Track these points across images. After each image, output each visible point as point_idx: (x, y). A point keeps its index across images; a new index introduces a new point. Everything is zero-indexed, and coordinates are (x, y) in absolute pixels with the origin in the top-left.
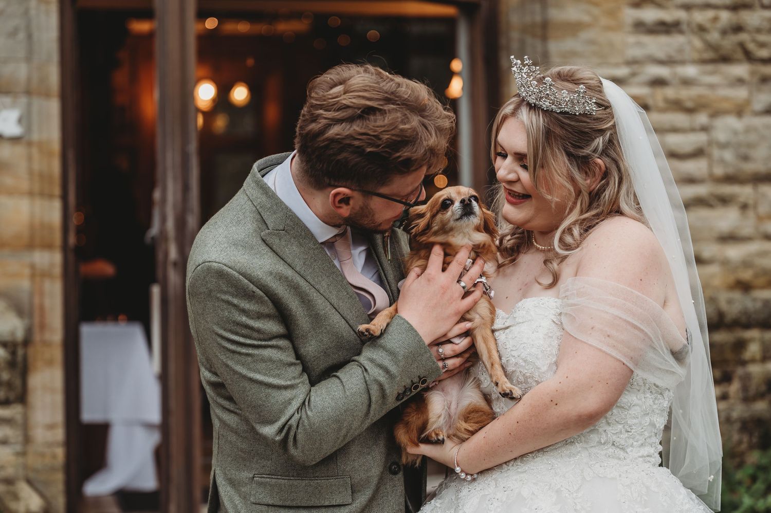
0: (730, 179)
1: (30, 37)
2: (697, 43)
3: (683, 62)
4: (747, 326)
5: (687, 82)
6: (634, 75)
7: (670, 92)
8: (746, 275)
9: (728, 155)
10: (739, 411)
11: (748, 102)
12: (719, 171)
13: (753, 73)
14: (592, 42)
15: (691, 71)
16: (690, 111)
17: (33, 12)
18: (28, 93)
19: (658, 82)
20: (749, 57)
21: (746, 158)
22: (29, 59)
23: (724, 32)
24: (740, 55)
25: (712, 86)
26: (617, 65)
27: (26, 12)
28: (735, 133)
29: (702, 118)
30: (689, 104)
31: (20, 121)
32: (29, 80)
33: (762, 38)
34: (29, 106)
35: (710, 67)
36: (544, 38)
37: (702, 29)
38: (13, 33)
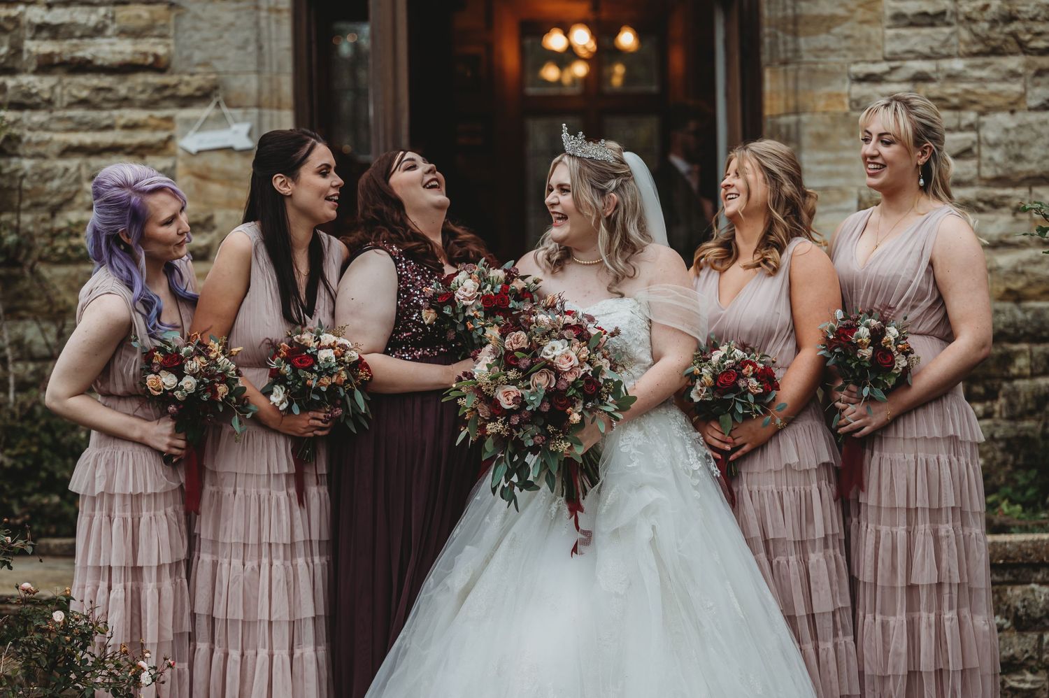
0: (1000, 181)
1: (260, 48)
2: (965, 35)
3: (949, 56)
4: (1015, 340)
5: (953, 77)
6: (893, 69)
7: (933, 89)
8: (1018, 284)
9: (998, 155)
10: (1004, 428)
11: (1023, 96)
12: (988, 173)
13: (1027, 66)
14: (847, 37)
15: (958, 65)
16: (956, 108)
17: (263, 23)
18: (259, 106)
19: (920, 78)
20: (1023, 48)
21: (1018, 158)
22: (258, 72)
23: (994, 23)
24: (1013, 47)
25: (981, 79)
26: (874, 62)
27: (257, 24)
28: (1007, 130)
29: (970, 116)
30: (955, 101)
31: (250, 134)
32: (260, 92)
33: (1039, 27)
34: (260, 116)
35: (979, 61)
36: (795, 34)
37: (970, 19)
38: (242, 47)
